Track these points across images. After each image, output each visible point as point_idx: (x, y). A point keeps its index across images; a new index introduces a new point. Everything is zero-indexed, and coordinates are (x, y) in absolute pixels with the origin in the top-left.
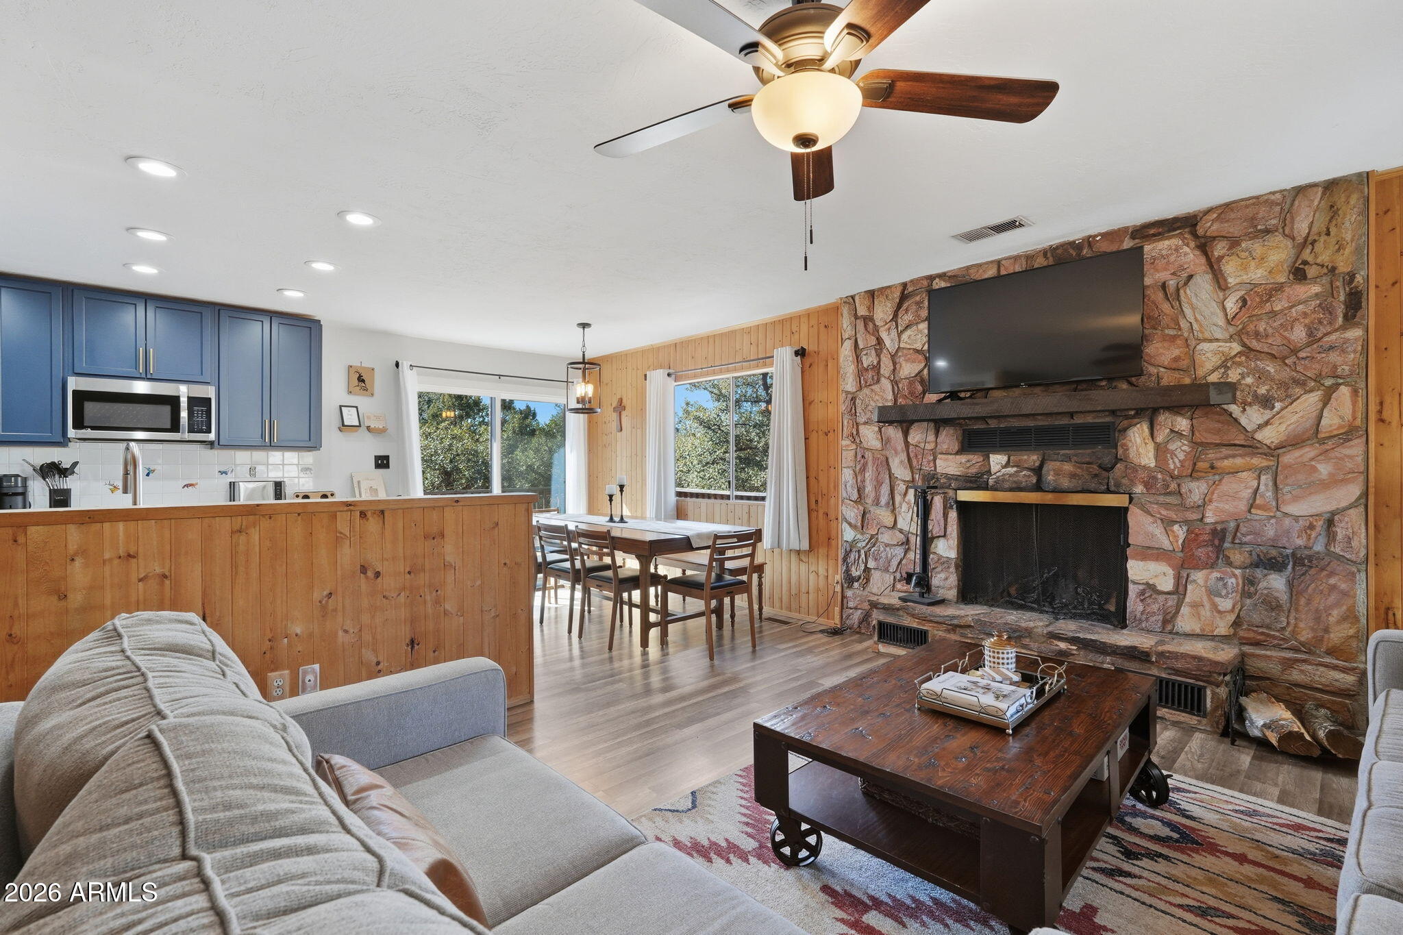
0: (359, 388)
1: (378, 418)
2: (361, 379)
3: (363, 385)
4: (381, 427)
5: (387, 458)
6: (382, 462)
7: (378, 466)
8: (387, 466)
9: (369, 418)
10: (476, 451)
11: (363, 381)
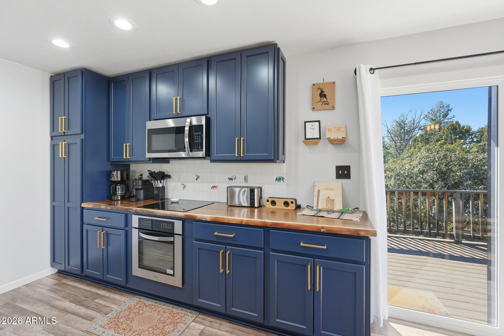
0: (321, 103)
1: (338, 129)
2: (322, 95)
3: (325, 99)
4: (340, 137)
5: (348, 168)
6: (343, 172)
7: (339, 176)
8: (348, 176)
9: (330, 130)
10: (467, 159)
11: (325, 96)
